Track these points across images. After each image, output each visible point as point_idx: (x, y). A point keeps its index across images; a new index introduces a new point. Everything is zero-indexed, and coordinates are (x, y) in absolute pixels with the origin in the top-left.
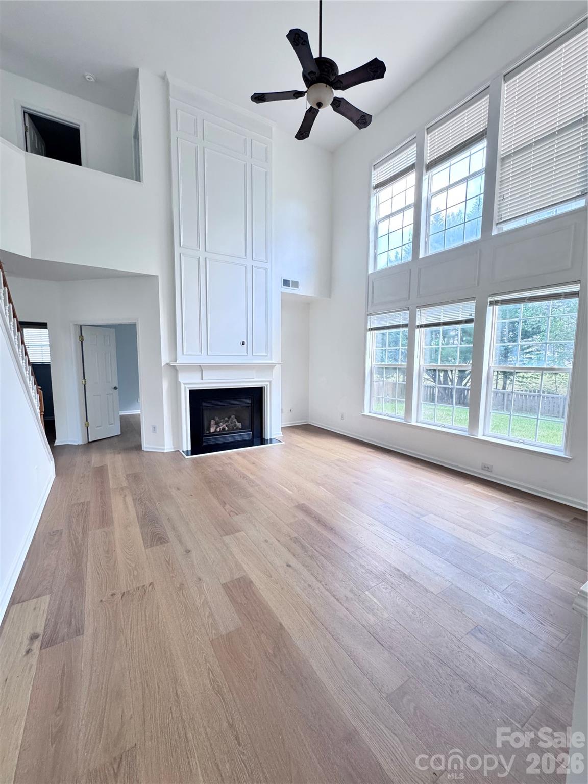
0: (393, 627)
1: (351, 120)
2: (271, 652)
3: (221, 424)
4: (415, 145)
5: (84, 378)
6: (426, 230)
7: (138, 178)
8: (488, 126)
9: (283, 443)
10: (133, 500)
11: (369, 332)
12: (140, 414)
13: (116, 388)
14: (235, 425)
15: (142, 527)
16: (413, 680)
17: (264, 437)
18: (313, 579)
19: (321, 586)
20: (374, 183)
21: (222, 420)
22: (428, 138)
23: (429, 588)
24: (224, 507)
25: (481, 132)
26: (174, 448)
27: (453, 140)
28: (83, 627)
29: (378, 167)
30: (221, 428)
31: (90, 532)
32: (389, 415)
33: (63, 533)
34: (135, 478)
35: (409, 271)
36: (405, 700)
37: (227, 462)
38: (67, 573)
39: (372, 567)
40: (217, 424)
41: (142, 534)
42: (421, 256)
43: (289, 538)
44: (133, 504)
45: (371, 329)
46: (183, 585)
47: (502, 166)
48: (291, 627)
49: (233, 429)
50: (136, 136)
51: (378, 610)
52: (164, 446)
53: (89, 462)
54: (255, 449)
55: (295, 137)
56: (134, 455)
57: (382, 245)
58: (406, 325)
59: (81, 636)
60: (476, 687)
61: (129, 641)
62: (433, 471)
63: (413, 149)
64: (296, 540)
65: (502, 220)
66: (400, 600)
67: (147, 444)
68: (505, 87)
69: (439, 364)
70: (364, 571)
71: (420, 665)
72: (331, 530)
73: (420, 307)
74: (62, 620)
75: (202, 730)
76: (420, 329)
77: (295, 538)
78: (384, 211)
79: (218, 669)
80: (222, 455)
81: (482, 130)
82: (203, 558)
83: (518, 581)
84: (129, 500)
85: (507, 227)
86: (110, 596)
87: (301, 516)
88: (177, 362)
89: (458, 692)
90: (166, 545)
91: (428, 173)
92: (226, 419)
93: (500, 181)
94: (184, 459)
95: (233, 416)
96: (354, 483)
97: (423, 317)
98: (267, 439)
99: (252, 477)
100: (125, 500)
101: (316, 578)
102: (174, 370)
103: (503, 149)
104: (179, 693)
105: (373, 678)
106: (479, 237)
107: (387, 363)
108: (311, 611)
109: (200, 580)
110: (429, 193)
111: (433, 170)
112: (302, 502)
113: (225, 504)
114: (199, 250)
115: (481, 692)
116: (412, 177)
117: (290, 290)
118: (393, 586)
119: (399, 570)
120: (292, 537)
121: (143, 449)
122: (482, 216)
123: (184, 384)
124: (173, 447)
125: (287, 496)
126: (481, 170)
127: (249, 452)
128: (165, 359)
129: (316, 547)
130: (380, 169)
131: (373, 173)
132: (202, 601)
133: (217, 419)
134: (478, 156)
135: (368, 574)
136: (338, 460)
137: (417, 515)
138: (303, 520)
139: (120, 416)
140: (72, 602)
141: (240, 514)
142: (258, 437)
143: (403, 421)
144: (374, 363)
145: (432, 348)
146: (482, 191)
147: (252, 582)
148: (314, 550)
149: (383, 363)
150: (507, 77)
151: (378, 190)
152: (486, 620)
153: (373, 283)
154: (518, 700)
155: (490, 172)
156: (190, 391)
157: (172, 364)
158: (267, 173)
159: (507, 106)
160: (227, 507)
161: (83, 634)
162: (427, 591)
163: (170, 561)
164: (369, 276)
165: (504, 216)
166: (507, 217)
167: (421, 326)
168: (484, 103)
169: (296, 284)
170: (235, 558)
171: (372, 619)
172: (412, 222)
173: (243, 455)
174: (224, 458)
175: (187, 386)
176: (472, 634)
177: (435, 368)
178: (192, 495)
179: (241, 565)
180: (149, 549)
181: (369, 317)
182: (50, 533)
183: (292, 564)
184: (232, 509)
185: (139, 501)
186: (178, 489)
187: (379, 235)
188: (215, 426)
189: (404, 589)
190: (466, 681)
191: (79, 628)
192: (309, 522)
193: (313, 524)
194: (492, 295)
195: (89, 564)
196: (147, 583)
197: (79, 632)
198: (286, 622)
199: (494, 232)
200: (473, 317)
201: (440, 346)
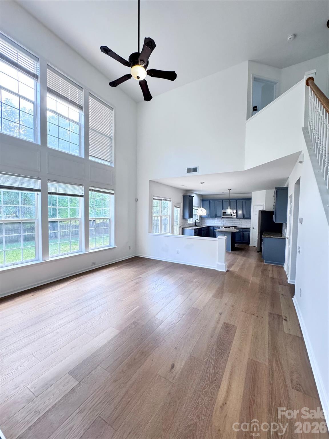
27: (62, 91)
65: (93, 156)
81: (78, 103)
90: (226, 322)
163: (230, 315)
167: (50, 193)
168: (78, 91)
180: (235, 325)
194: (91, 186)
196: (244, 313)
199: (90, 159)
201: (57, 207)
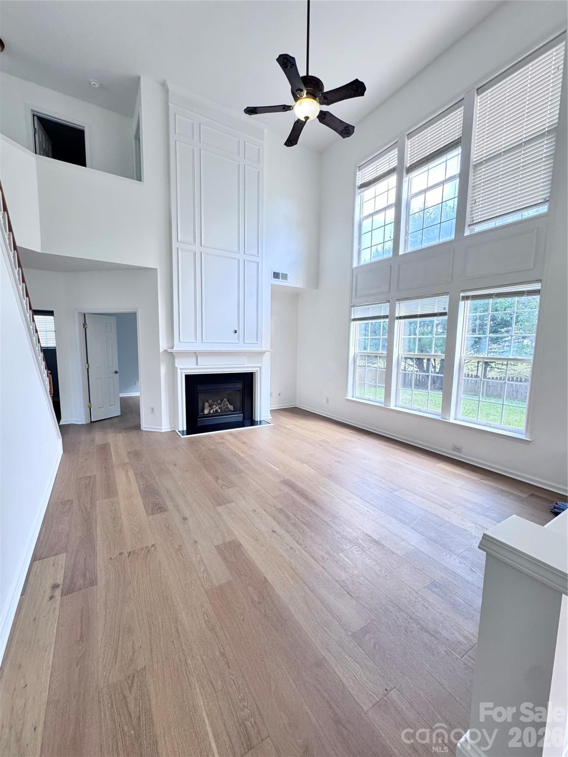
0: (361, 582)
1: (335, 130)
2: (257, 600)
3: (215, 406)
4: (397, 149)
5: (87, 363)
6: (406, 228)
7: (139, 178)
8: (462, 135)
9: (272, 424)
10: (135, 474)
11: (352, 323)
12: (139, 396)
13: (116, 372)
14: (228, 408)
15: (144, 498)
16: (375, 623)
17: (254, 419)
18: (295, 543)
19: (301, 548)
20: (359, 183)
21: (215, 403)
22: (408, 143)
23: (395, 551)
24: (216, 481)
25: (456, 140)
26: (171, 428)
27: (431, 146)
28: (96, 578)
29: (363, 169)
30: (214, 410)
31: (97, 502)
32: (371, 400)
33: (74, 502)
34: (136, 455)
35: (389, 266)
36: (367, 637)
37: (221, 441)
38: (79, 535)
39: (347, 533)
40: (211, 406)
41: (144, 504)
42: (401, 252)
43: (275, 508)
44: (134, 478)
45: (354, 320)
46: (181, 546)
47: (474, 172)
48: (273, 581)
49: (225, 411)
50: (138, 138)
51: (349, 568)
52: (162, 426)
53: (93, 440)
54: (245, 430)
55: (285, 144)
56: (133, 435)
57: (366, 241)
58: (387, 317)
59: (95, 586)
60: (427, 628)
61: (136, 590)
62: (408, 451)
63: (395, 152)
64: (281, 510)
65: (474, 222)
66: (369, 561)
67: (146, 424)
68: (478, 99)
69: (416, 353)
70: (339, 537)
71: (381, 611)
72: (313, 502)
73: (398, 300)
74: (78, 573)
75: (199, 657)
76: (399, 320)
77: (280, 508)
78: (368, 209)
79: (212, 613)
80: (216, 435)
81: (457, 138)
82: (198, 524)
83: (474, 546)
84: (131, 474)
85: (478, 229)
86: (118, 555)
87: (286, 489)
88: (175, 349)
89: (411, 631)
90: (165, 513)
91: (408, 176)
92: (219, 401)
93: (473, 187)
94: (180, 438)
95: (225, 399)
96: (336, 461)
97: (402, 309)
98: (257, 421)
99: (242, 455)
100: (127, 475)
101: (297, 542)
102: (171, 356)
103: (475, 156)
104: (179, 630)
105: (341, 621)
106: (453, 237)
107: (369, 352)
108: (291, 568)
109: (196, 542)
110: (409, 194)
111: (413, 173)
112: (287, 477)
113: (218, 478)
114: (195, 245)
115: (431, 632)
116: (393, 180)
117: (279, 282)
118: (364, 549)
119: (370, 536)
120: (277, 507)
121: (142, 429)
122: (456, 218)
123: (181, 369)
124: (169, 427)
125: (274, 472)
126: (455, 175)
127: (240, 433)
128: (163, 345)
129: (299, 516)
130: (363, 170)
131: (358, 174)
132: (198, 559)
133: (210, 401)
134: (453, 162)
135: (343, 539)
136: (322, 441)
137: (391, 490)
138: (288, 493)
139: (121, 398)
140: (85, 559)
141: (231, 487)
142: (249, 419)
143: (383, 405)
144: (357, 351)
145: (410, 338)
146: (457, 195)
147: (241, 544)
148: (296, 519)
149: (365, 352)
150: (480, 90)
151: (362, 189)
152: (442, 577)
153: (357, 276)
154: (461, 638)
155: (464, 177)
156: (186, 375)
157: (170, 350)
158: (259, 172)
159: (479, 117)
160: (220, 481)
161: (96, 584)
162: (393, 553)
163: (169, 526)
164: (353, 270)
165: (476, 218)
166: (478, 219)
167: (400, 318)
168: (459, 113)
169: (285, 277)
170: (227, 525)
171: (344, 575)
172: (393, 221)
173: (234, 436)
174: (217, 438)
175: (183, 371)
176: (429, 589)
177: (412, 357)
178: (187, 471)
179: (232, 531)
180: (151, 517)
181: (353, 308)
182: (62, 502)
183: (276, 531)
184: (224, 483)
185: (140, 475)
186: (175, 465)
187: (363, 232)
188: (209, 408)
189: (373, 551)
190: (419, 624)
191: (93, 580)
192: (292, 494)
193: (296, 496)
194: (464, 291)
195: (98, 529)
196: (150, 545)
197: (93, 583)
198: (270, 577)
199: (467, 233)
200: (447, 311)
201: (418, 336)
